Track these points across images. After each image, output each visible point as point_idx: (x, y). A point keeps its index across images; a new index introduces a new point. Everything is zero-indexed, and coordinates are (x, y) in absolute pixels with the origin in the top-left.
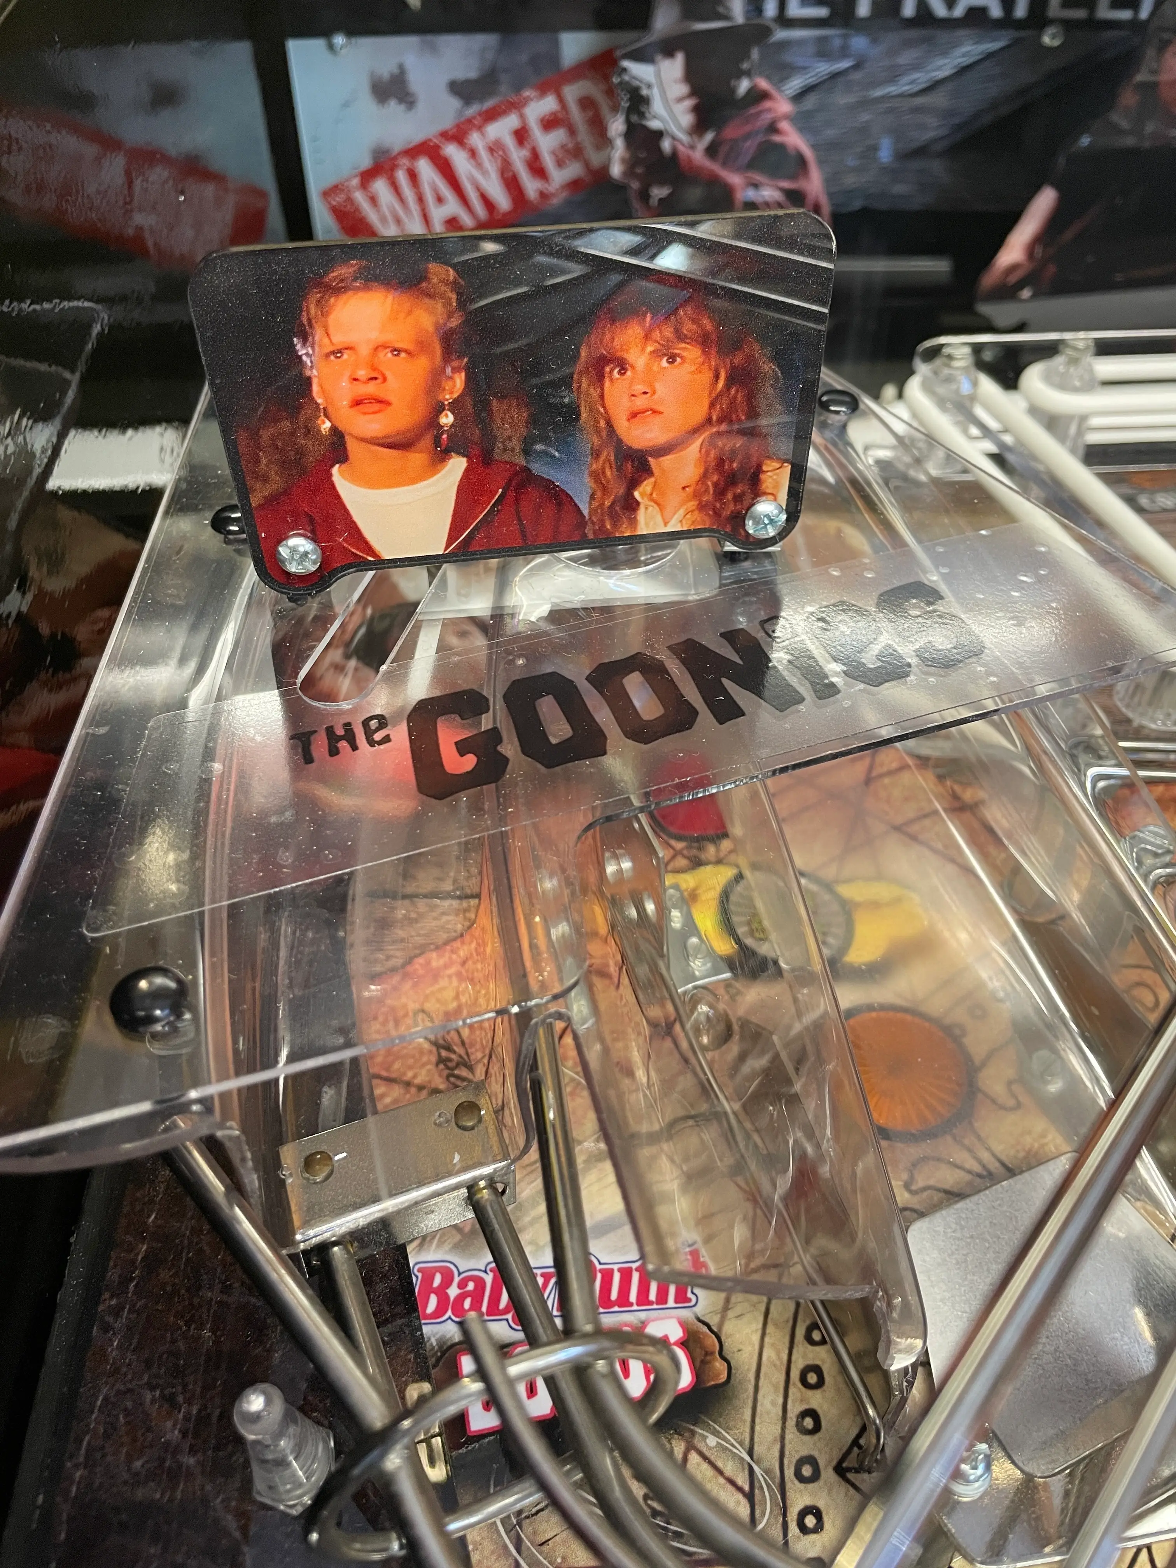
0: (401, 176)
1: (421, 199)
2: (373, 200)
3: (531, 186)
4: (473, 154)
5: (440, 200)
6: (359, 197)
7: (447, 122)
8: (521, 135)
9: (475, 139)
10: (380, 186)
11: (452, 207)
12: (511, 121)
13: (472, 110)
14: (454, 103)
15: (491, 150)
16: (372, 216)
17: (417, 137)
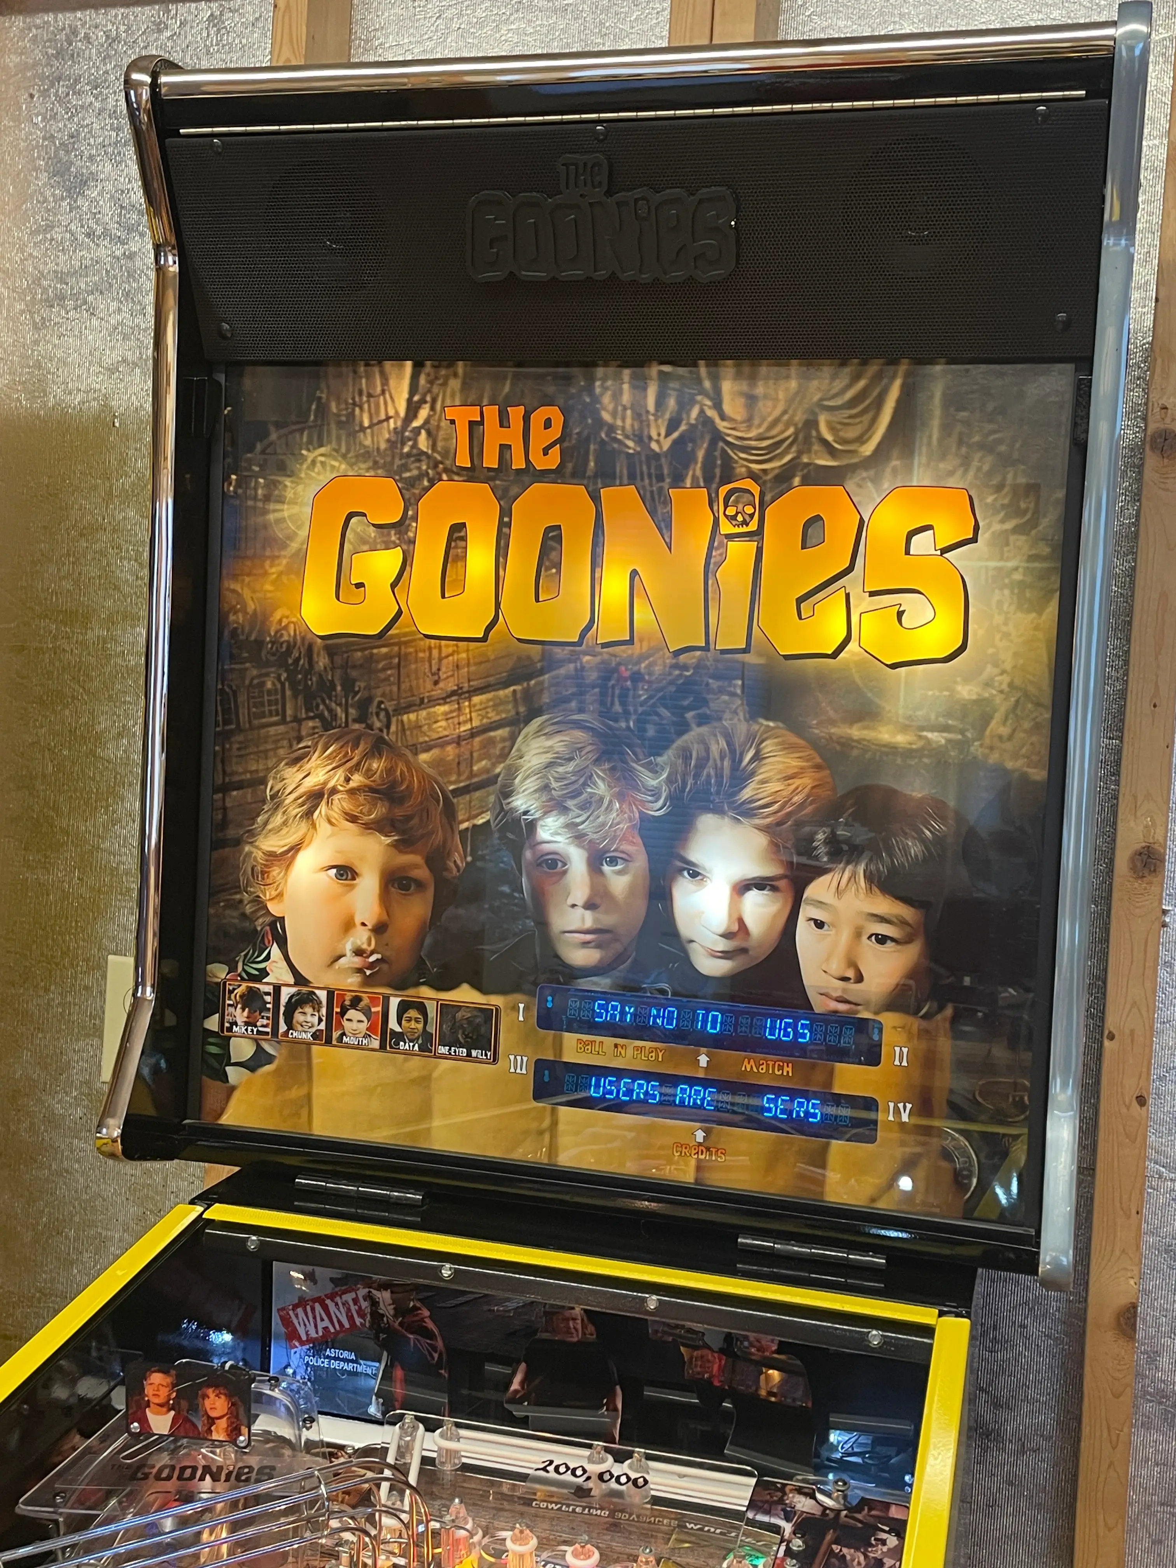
0: (308, 1308)
1: (315, 1318)
2: (297, 1316)
3: (358, 1321)
4: (337, 1304)
5: (322, 1320)
6: (291, 1313)
7: (329, 1291)
8: (356, 1301)
9: (338, 1299)
10: (300, 1311)
11: (327, 1323)
12: (353, 1295)
13: (337, 1289)
14: (332, 1285)
15: (343, 1304)
16: (295, 1322)
17: (316, 1295)
